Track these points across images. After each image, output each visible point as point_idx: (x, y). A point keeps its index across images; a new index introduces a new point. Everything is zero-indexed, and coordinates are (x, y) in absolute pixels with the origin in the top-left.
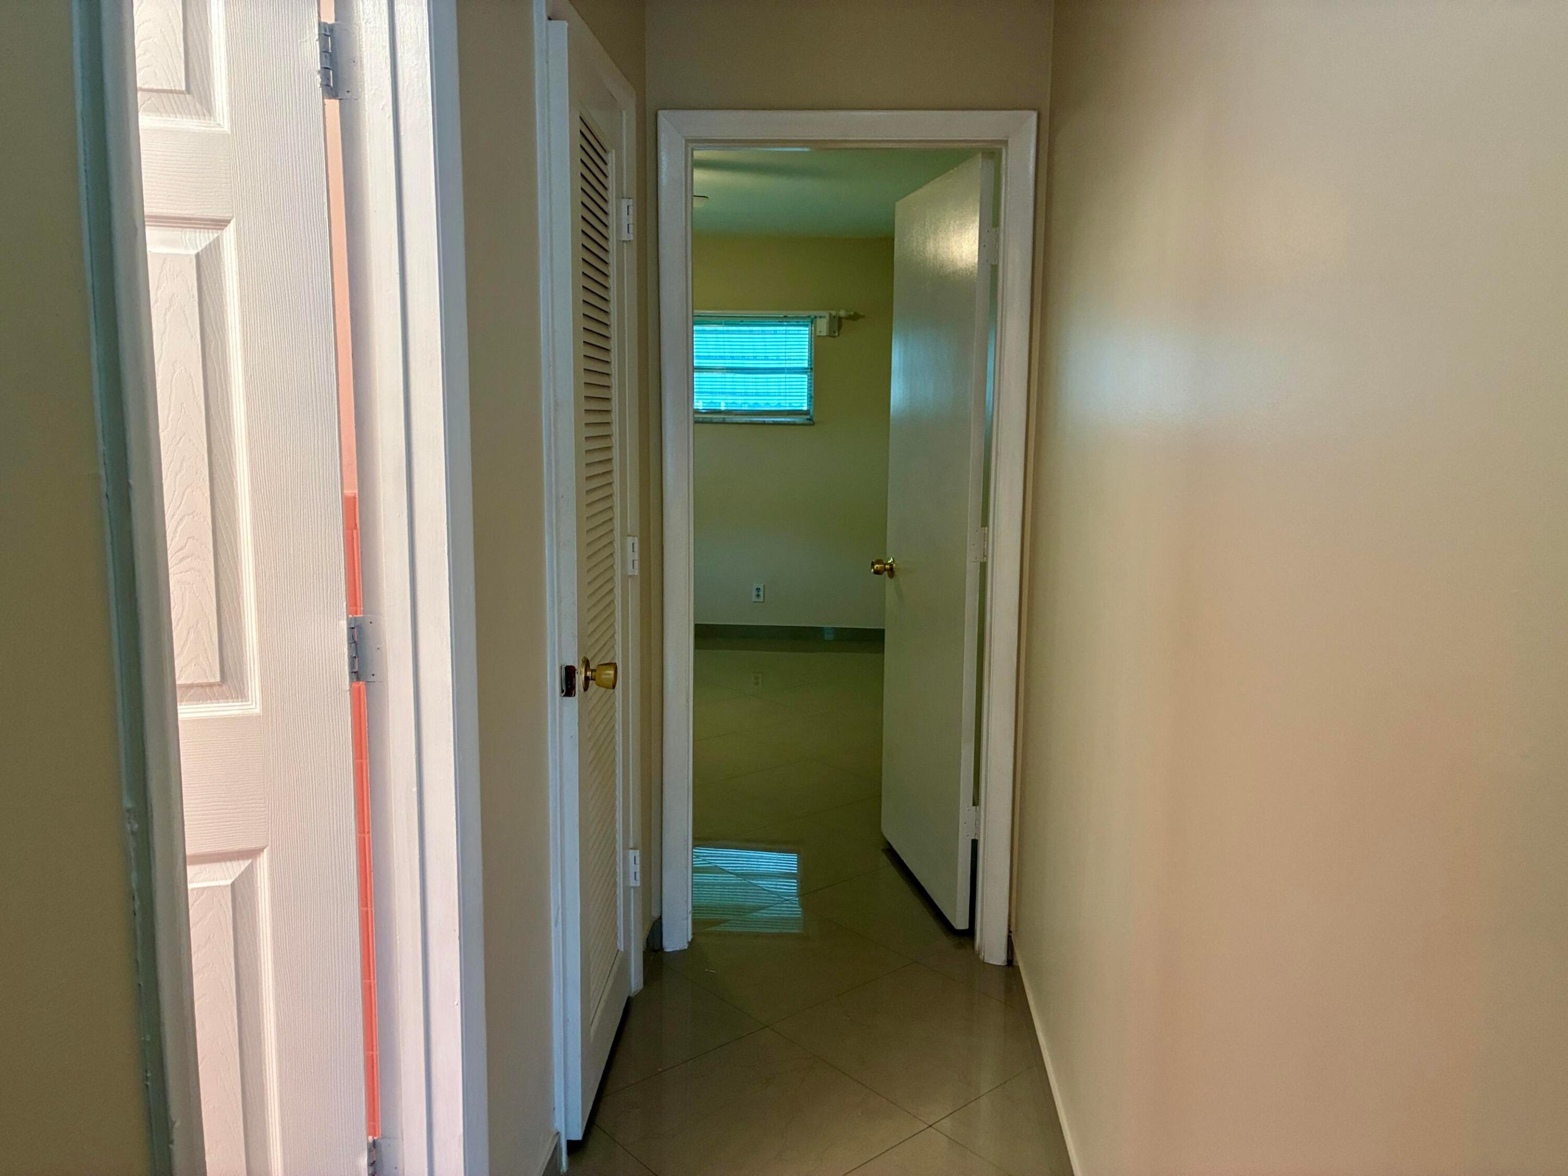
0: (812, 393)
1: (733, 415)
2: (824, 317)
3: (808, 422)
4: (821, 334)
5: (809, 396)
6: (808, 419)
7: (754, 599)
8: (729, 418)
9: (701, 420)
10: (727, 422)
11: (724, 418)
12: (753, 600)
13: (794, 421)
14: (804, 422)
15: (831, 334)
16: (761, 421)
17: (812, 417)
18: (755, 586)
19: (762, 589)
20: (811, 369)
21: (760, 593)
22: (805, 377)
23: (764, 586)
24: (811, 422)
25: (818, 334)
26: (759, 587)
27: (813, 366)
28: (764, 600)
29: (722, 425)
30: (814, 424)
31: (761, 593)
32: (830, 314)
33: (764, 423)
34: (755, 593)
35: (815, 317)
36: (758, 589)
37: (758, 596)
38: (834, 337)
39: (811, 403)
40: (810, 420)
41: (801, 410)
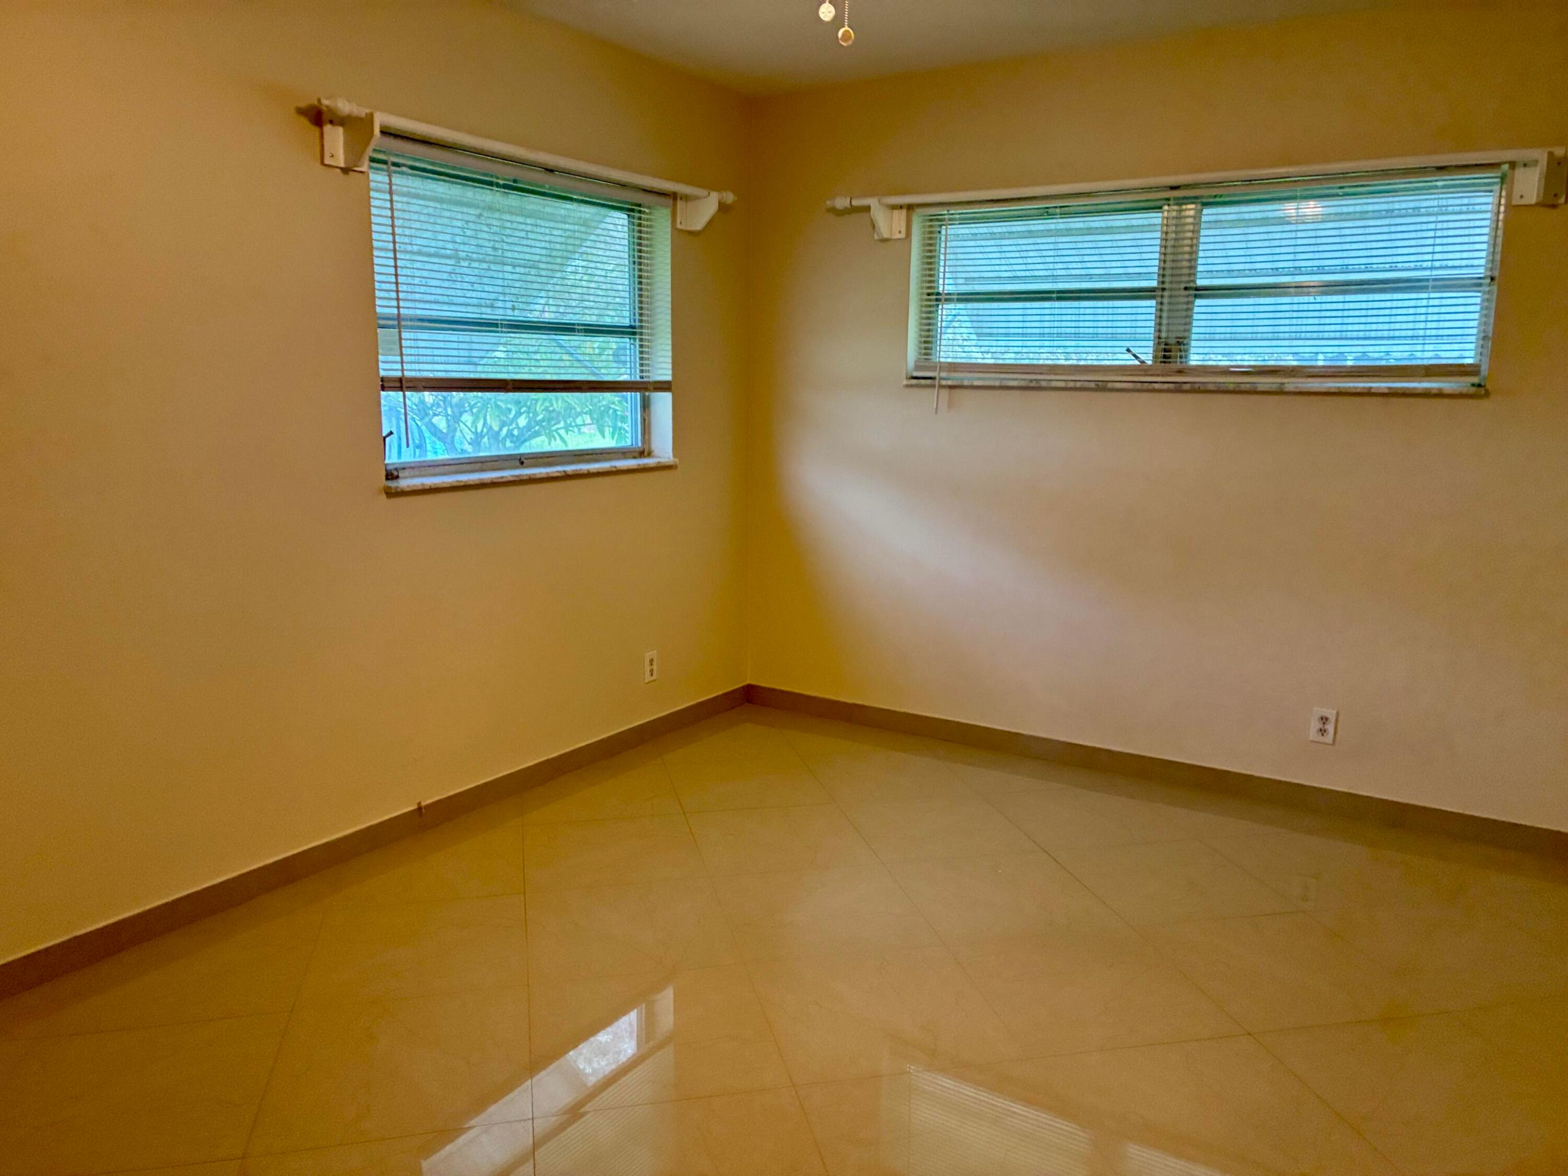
0: (1490, 328)
1: (1302, 377)
2: (1535, 163)
3: (1473, 390)
4: (1523, 202)
5: (1482, 335)
6: (1473, 385)
7: (1313, 734)
8: (1292, 384)
9: (1231, 387)
10: (1286, 390)
11: (1283, 384)
12: (1311, 738)
13: (1440, 389)
14: (1465, 391)
15: (1548, 203)
16: (1364, 388)
17: (1485, 378)
18: (1320, 711)
19: (1332, 719)
20: (1492, 279)
21: (1327, 727)
22: (1475, 300)
23: (1338, 714)
24: (1481, 391)
25: (1516, 201)
26: (1329, 716)
27: (1496, 274)
28: (1334, 740)
29: (1277, 397)
30: (1487, 394)
31: (1330, 728)
32: (1551, 154)
33: (1369, 393)
34: (1315, 725)
35: (1513, 165)
36: (1324, 720)
37: (1323, 731)
38: (1554, 206)
39: (1485, 351)
40: (1479, 386)
41: (1462, 365)
